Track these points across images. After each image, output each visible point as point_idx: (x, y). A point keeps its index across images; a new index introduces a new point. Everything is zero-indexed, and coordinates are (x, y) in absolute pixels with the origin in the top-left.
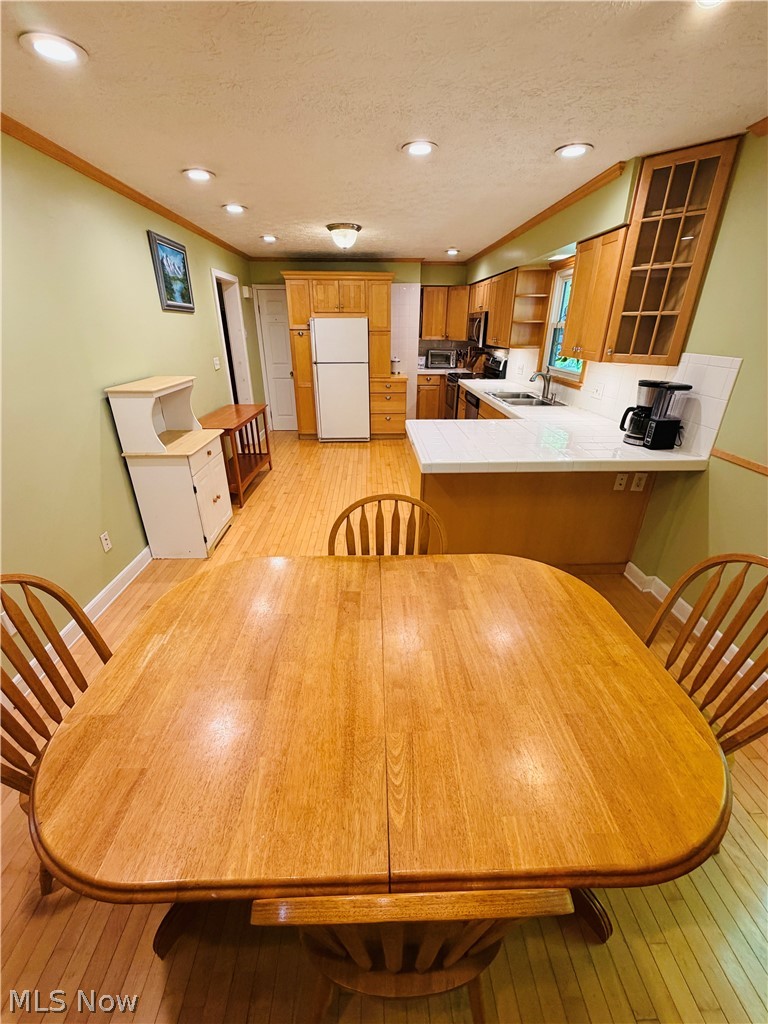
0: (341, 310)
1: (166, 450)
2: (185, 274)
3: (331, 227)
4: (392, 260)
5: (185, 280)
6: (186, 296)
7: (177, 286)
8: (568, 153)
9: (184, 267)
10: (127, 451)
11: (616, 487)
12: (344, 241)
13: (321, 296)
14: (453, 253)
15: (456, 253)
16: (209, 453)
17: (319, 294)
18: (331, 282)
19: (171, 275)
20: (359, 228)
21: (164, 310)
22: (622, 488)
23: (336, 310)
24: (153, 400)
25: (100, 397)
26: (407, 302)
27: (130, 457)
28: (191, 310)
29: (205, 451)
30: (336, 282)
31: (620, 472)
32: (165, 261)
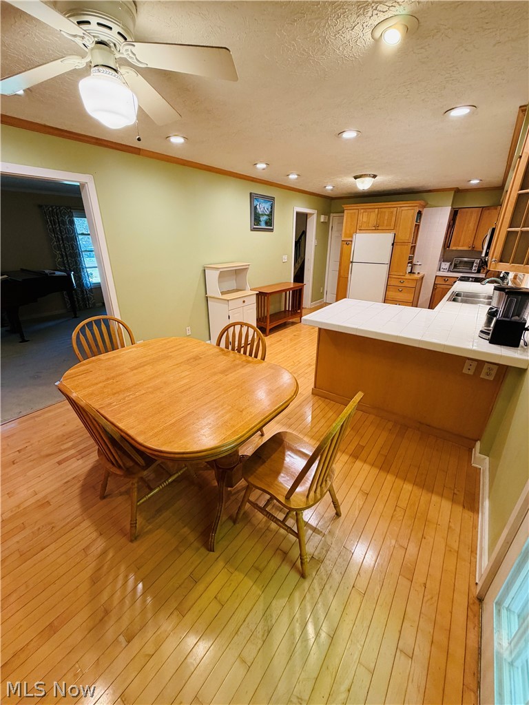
0: (377, 228)
1: (221, 297)
2: (271, 212)
3: (356, 178)
4: (430, 191)
5: (271, 214)
6: (269, 223)
7: (263, 219)
8: (454, 113)
9: (272, 208)
10: (208, 295)
11: (465, 371)
12: (364, 185)
13: (365, 220)
14: (475, 182)
15: (478, 181)
16: (244, 302)
17: (364, 217)
18: (373, 210)
19: (260, 213)
20: (375, 176)
21: (251, 230)
22: (471, 373)
23: (373, 228)
24: (218, 272)
25: (202, 269)
26: (438, 220)
27: (210, 297)
28: (272, 230)
29: (242, 299)
30: (377, 210)
31: (469, 359)
32: (258, 207)
